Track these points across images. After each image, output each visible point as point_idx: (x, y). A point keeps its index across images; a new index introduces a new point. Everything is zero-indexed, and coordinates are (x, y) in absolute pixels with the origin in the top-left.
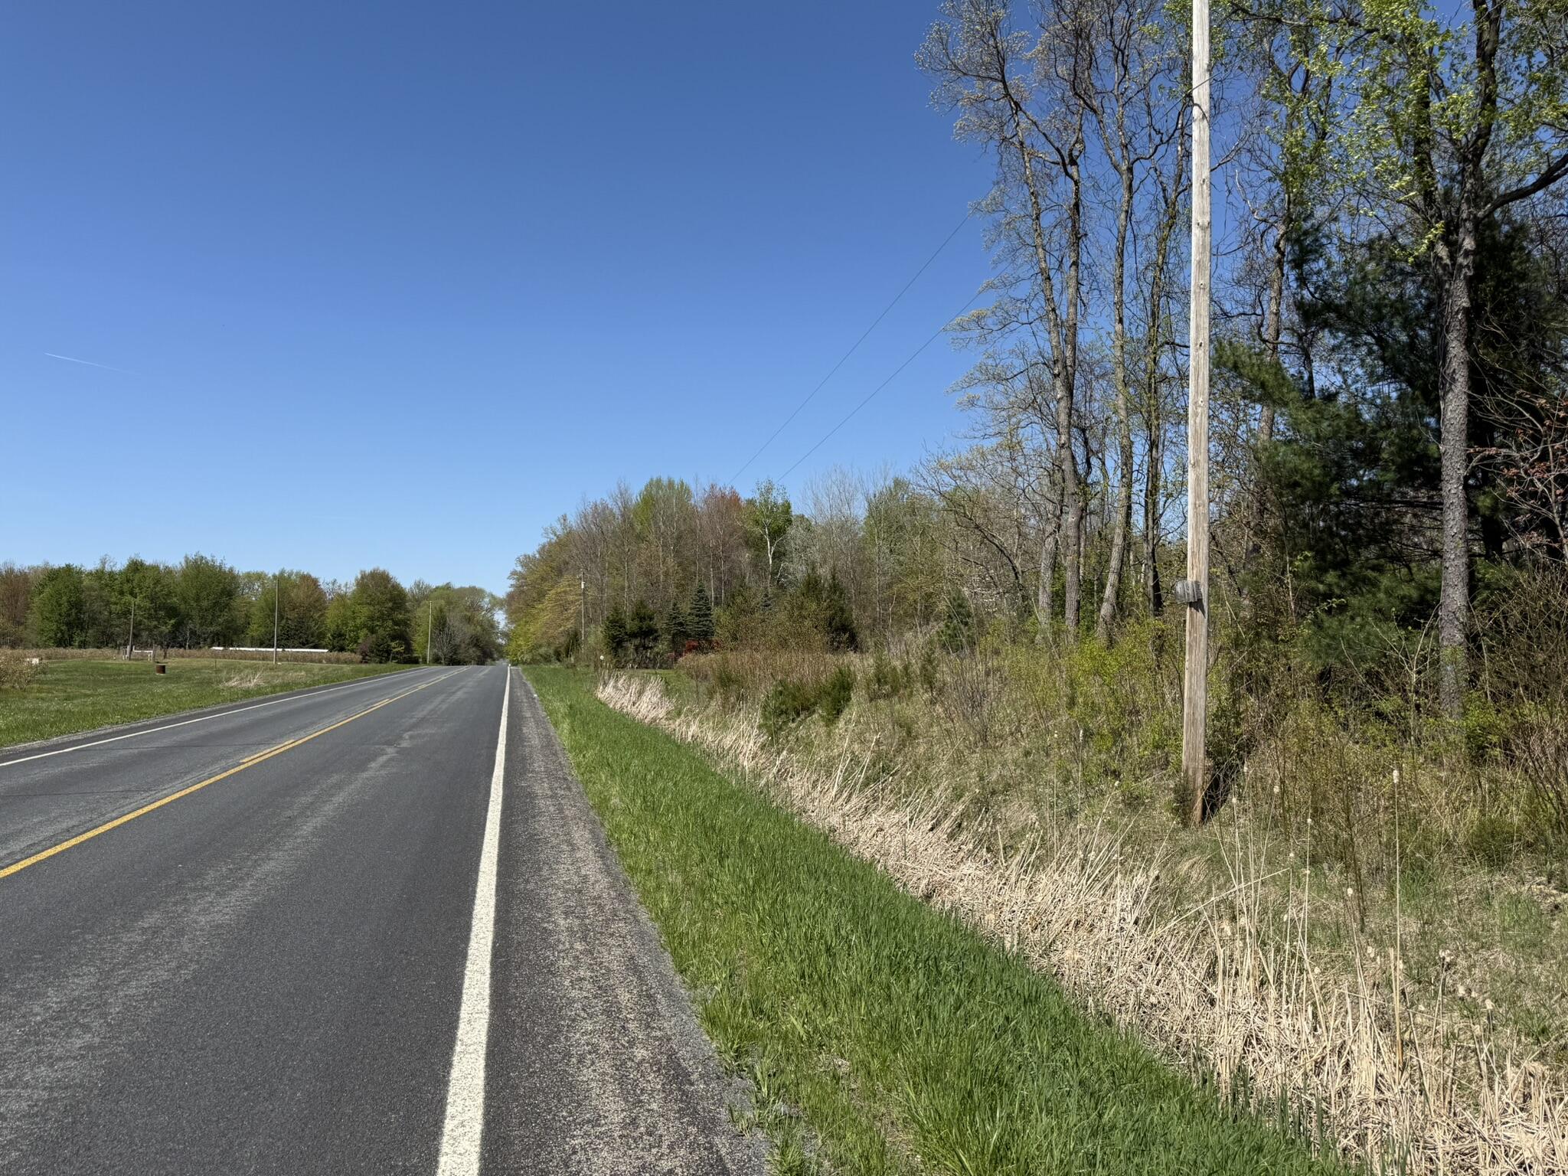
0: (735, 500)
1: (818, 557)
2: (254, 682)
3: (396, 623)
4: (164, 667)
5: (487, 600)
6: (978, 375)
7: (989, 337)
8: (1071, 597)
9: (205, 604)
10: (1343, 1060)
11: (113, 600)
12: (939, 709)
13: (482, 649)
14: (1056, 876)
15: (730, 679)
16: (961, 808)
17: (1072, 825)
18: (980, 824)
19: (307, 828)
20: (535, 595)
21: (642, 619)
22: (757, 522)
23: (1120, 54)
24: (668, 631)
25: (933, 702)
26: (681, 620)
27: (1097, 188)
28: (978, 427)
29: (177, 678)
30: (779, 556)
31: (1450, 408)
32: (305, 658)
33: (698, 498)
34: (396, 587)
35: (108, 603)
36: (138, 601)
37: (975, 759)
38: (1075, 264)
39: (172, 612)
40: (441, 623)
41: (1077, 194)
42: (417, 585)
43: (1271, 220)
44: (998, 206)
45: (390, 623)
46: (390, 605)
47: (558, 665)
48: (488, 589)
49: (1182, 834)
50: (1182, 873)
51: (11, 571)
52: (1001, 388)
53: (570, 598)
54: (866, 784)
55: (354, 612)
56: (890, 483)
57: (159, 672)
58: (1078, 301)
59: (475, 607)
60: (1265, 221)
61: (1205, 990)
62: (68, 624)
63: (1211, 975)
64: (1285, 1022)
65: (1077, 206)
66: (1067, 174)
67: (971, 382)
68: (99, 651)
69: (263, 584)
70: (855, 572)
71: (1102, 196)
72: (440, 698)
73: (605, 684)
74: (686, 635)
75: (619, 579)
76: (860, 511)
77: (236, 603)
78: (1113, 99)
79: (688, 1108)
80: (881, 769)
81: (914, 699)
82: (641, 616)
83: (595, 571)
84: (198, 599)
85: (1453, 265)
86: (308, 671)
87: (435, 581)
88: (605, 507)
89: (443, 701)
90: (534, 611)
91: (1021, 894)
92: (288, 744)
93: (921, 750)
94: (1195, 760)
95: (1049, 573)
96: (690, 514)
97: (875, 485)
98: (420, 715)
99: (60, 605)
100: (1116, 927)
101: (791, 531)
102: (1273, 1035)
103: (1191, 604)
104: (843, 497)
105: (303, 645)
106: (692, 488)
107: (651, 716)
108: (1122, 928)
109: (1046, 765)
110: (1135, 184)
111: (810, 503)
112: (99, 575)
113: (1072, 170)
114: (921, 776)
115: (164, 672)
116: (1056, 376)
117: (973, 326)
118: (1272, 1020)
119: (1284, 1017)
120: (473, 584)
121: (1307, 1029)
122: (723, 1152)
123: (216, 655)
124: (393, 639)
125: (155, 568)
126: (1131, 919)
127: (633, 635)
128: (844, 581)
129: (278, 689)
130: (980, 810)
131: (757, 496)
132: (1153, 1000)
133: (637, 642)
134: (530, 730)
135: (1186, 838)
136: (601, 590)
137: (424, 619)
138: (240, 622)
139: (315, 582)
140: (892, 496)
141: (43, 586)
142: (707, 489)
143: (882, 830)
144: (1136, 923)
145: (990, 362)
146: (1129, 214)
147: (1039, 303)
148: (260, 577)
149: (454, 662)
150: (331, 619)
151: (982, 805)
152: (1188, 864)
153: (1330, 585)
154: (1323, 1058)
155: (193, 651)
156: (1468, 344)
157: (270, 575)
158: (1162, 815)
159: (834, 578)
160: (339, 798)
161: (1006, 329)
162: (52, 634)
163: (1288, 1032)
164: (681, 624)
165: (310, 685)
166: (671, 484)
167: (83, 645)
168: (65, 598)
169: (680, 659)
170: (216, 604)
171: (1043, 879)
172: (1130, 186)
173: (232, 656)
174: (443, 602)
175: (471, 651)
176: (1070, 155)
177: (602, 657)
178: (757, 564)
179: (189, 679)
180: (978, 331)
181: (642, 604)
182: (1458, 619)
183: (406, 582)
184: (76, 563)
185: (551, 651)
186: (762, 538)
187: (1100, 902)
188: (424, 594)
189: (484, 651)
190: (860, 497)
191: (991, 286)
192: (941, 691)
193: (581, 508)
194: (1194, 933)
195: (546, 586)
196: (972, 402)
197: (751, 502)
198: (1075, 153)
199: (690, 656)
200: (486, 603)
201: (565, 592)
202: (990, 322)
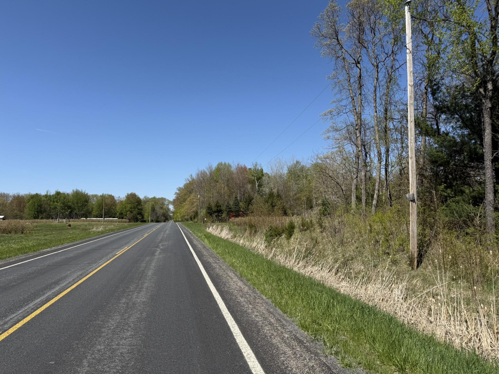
0: (245, 168)
1: (272, 186)
2: (101, 229)
3: (139, 209)
4: (70, 225)
5: (167, 201)
6: (330, 129)
7: (333, 117)
8: (364, 198)
9: (79, 205)
10: (478, 338)
11: (51, 204)
12: (324, 234)
13: (166, 217)
14: (373, 285)
15: (252, 226)
16: (338, 265)
17: (376, 270)
18: (345, 270)
19: (150, 273)
20: (183, 200)
21: (218, 207)
22: (253, 176)
23: (373, 30)
24: (226, 210)
25: (322, 232)
26: (230, 207)
27: (367, 71)
28: (330, 145)
29: (75, 228)
30: (260, 186)
31: (486, 138)
32: (112, 221)
33: (234, 168)
34: (139, 198)
35: (50, 205)
36: (59, 204)
37: (340, 250)
38: (360, 94)
39: (69, 207)
40: (153, 209)
41: (360, 73)
42: (145, 197)
43: (423, 79)
44: (335, 77)
45: (137, 209)
46: (136, 204)
47: (191, 222)
48: (167, 198)
49: (412, 272)
50: (414, 283)
51: (18, 196)
52: (338, 133)
53: (195, 200)
54: (304, 258)
55: (125, 206)
56: (295, 162)
57: (69, 226)
58: (361, 105)
59: (163, 204)
60: (421, 80)
61: (428, 319)
62: (37, 212)
63: (430, 314)
64: (457, 327)
65: (360, 76)
66: (357, 66)
67: (328, 131)
68: (48, 220)
69: (97, 198)
70: (284, 190)
71: (369, 74)
72: (162, 233)
73: (209, 228)
74: (232, 212)
75: (209, 195)
76: (285, 171)
77: (89, 204)
78: (371, 44)
79: (308, 350)
80: (308, 253)
81: (315, 231)
82: (217, 206)
83: (202, 192)
84: (77, 203)
85: (485, 94)
86: (114, 225)
87: (150, 196)
88: (205, 172)
89: (164, 234)
90: (183, 205)
91: (363, 291)
92: (126, 248)
93: (321, 247)
94: (414, 249)
95: (355, 190)
96: (231, 173)
97: (290, 163)
98: (160, 238)
99: (35, 206)
100: (396, 300)
101: (264, 178)
102: (454, 331)
103: (411, 201)
104: (280, 167)
105: (110, 217)
106: (232, 165)
107: (226, 238)
108: (398, 301)
109: (364, 251)
110: (379, 70)
111: (270, 169)
112: (46, 196)
113: (359, 65)
114: (322, 255)
115: (70, 226)
116: (356, 129)
117: (329, 114)
118: (453, 327)
119: (457, 326)
120: (162, 197)
121: (465, 329)
122: (324, 361)
123: (84, 221)
124: (138, 214)
125: (64, 194)
126: (401, 298)
127: (215, 212)
128: (281, 193)
129: (110, 231)
130: (345, 266)
131: (252, 167)
132: (412, 322)
133: (216, 214)
134: (195, 242)
135: (414, 273)
136: (204, 198)
137: (147, 208)
138: (90, 210)
139: (113, 197)
140: (295, 166)
141: (29, 200)
142: (237, 165)
143: (312, 272)
144: (402, 299)
145: (334, 125)
146: (377, 79)
147: (350, 107)
148: (96, 196)
149: (157, 221)
150: (118, 209)
151: (345, 264)
152: (416, 281)
153: (448, 194)
154: (471, 338)
155: (77, 220)
156: (491, 118)
157: (99, 195)
158: (404, 266)
159: (278, 193)
160: (153, 264)
161: (339, 115)
162: (32, 215)
163: (458, 331)
164: (230, 208)
165: (119, 230)
166: (225, 164)
167: (42, 218)
168: (36, 204)
169: (230, 219)
170: (83, 205)
171: (370, 286)
172: (378, 71)
173: (89, 221)
174: (153, 203)
175: (162, 218)
176: (358, 61)
177: (205, 219)
178: (253, 188)
179: (79, 228)
180: (330, 116)
181: (217, 202)
182: (491, 203)
183: (142, 197)
184: (39, 192)
185: (189, 217)
186: (254, 180)
187: (389, 293)
188: (147, 200)
189: (166, 218)
190: (285, 167)
191: (334, 102)
192: (324, 228)
193: (197, 172)
194: (421, 302)
195: (186, 197)
196: (328, 138)
197: (250, 169)
198: (359, 60)
199: (233, 218)
200: (166, 203)
201: (193, 199)
202: (334, 113)
